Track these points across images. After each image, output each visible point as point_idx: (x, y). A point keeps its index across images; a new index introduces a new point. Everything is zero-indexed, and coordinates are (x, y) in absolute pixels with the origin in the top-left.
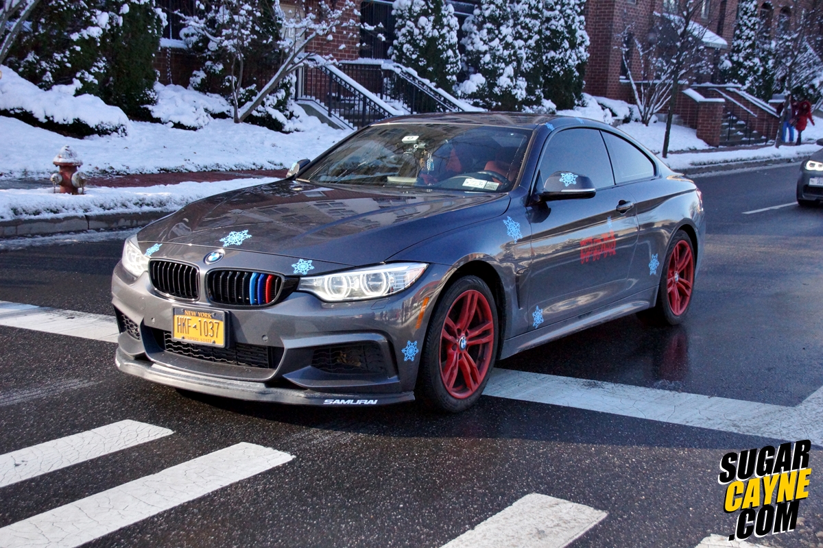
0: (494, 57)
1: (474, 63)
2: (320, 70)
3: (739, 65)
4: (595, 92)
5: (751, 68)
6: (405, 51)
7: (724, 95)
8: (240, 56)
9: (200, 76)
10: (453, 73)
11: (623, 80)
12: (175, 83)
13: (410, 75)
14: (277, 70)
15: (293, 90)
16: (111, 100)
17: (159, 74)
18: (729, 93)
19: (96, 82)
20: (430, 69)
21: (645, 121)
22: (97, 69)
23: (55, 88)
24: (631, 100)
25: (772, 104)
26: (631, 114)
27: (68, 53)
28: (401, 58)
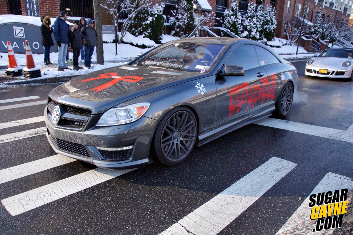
0: (251, 27)
1: (245, 28)
2: (204, 30)
3: (316, 30)
4: (277, 37)
5: (319, 32)
6: (227, 25)
7: (312, 38)
8: (184, 27)
9: (173, 32)
10: (239, 31)
11: (285, 34)
12: (167, 34)
13: (228, 31)
14: (193, 30)
15: (197, 35)
16: (151, 39)
17: (163, 32)
18: (313, 38)
19: (148, 34)
20: (234, 30)
21: (291, 45)
22: (148, 31)
23: (138, 36)
24: (287, 39)
25: (325, 41)
26: (287, 43)
27: (142, 28)
28: (226, 27)
